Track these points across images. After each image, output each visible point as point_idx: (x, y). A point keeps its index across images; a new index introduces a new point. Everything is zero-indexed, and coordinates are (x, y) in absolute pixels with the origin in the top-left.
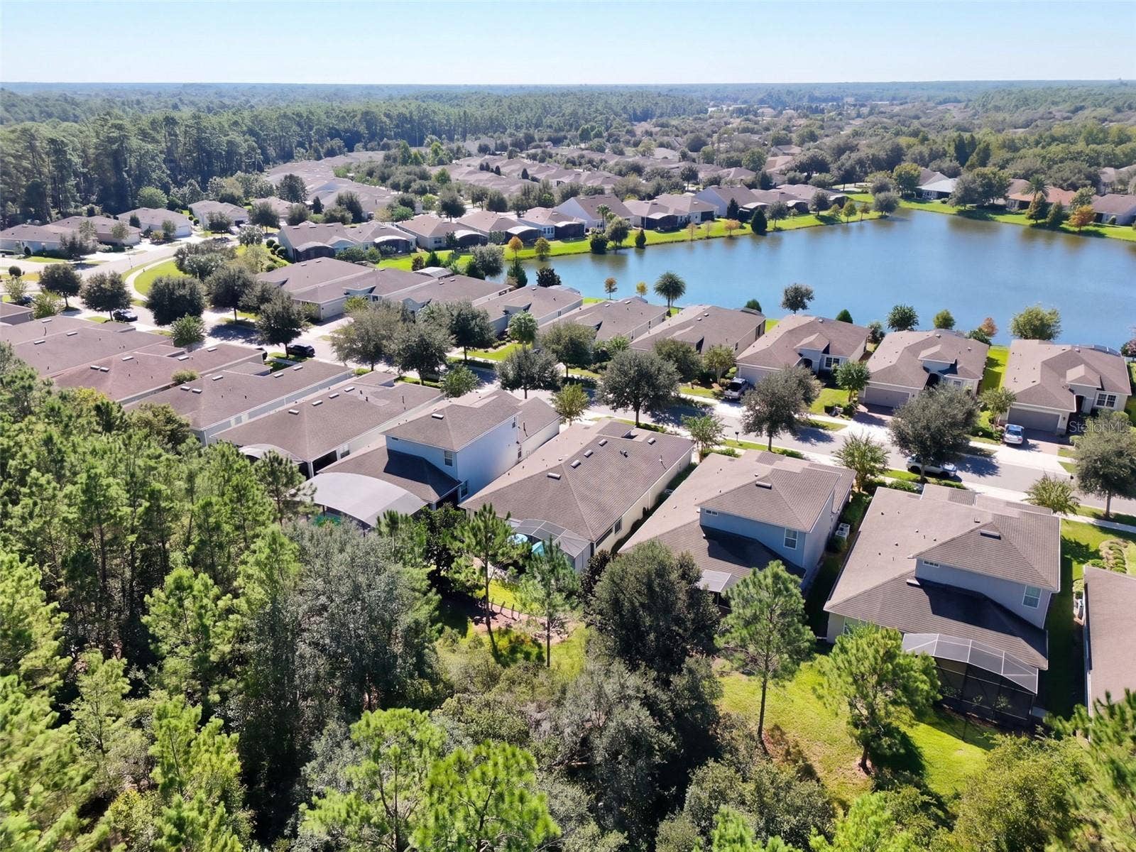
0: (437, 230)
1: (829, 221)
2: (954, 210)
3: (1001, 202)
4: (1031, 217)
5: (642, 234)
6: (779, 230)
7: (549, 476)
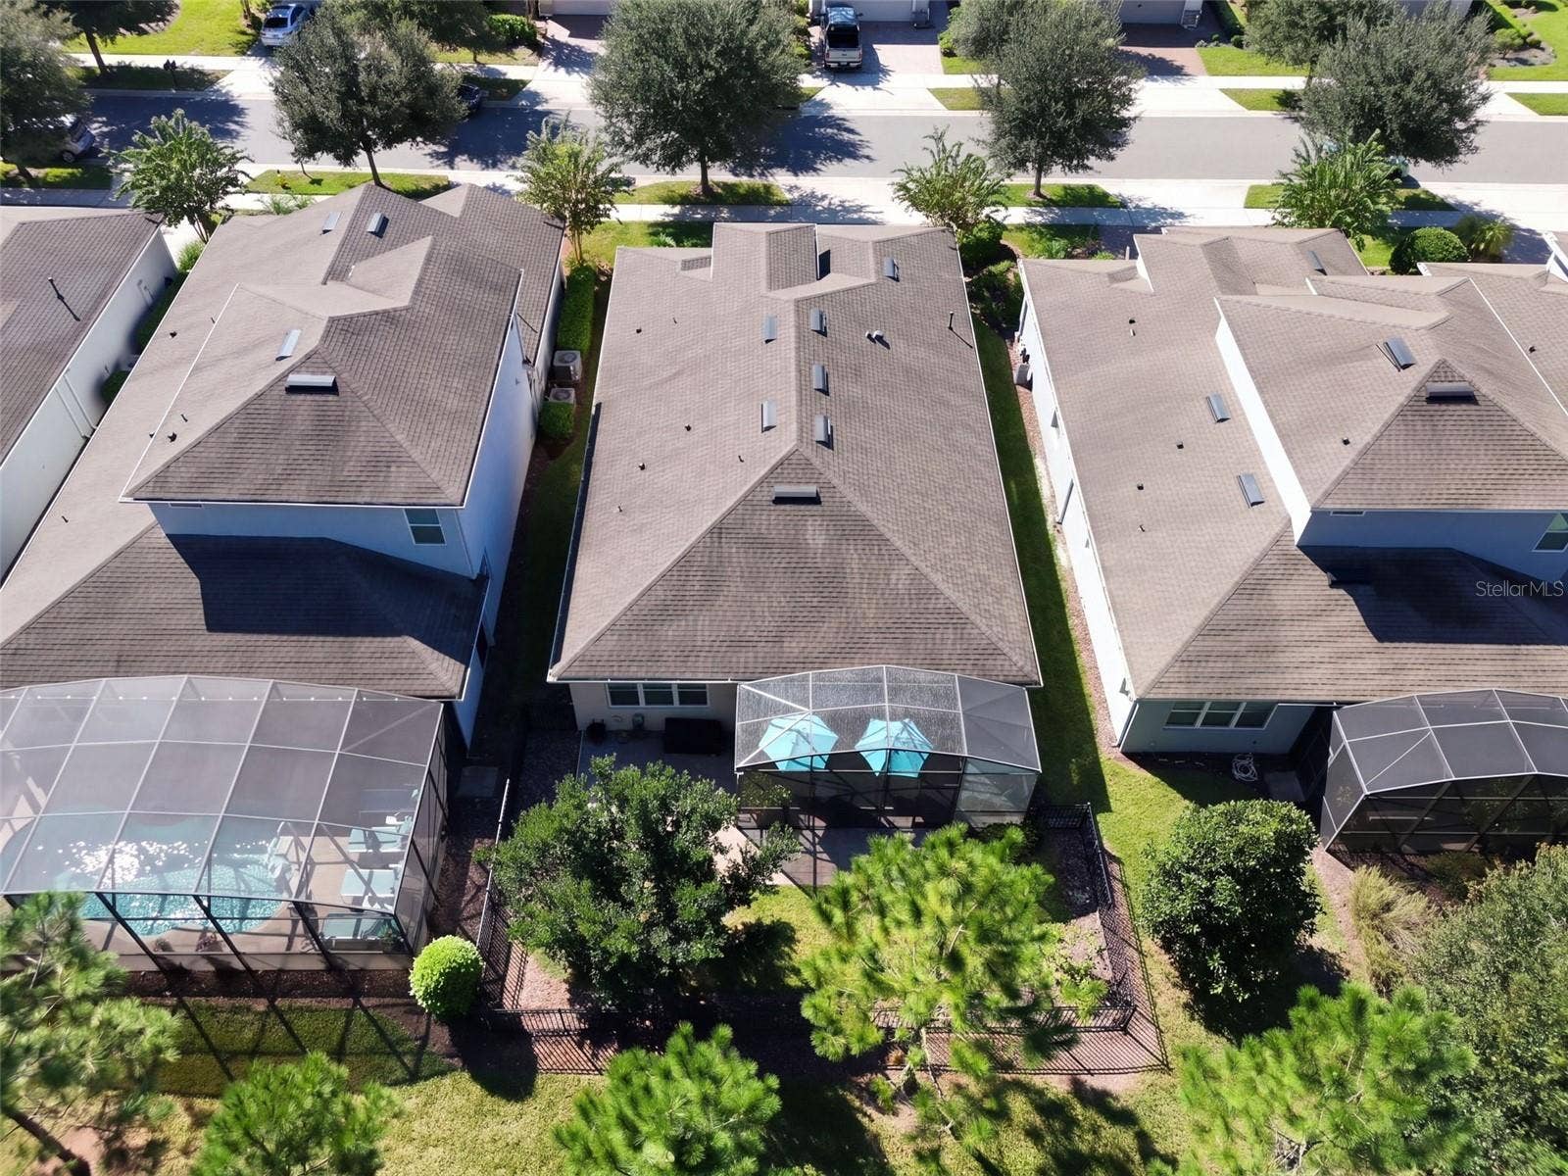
7: (780, 500)
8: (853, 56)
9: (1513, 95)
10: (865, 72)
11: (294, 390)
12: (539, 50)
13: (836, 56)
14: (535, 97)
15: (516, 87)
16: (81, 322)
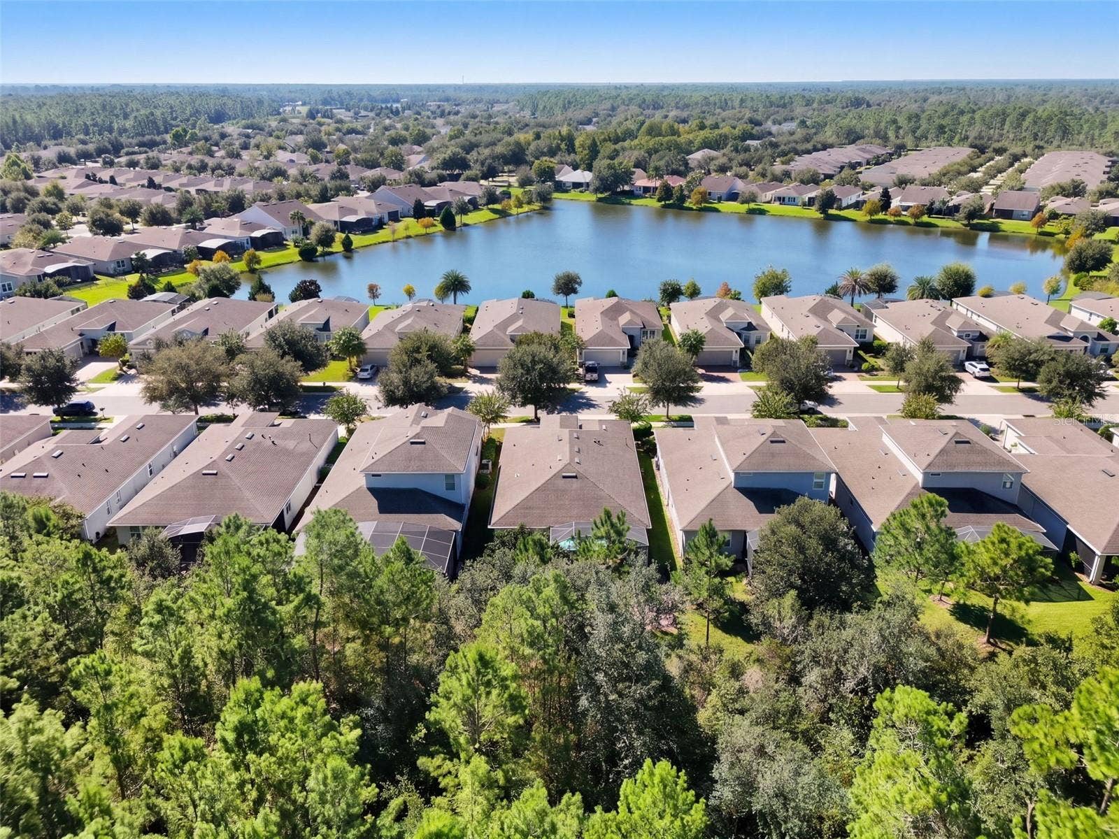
0: (115, 251)
1: (503, 214)
2: (593, 198)
3: (627, 188)
4: (659, 200)
5: (348, 237)
6: (466, 225)
7: (564, 477)
8: (595, 376)
9: (870, 386)
10: (600, 382)
11: (412, 443)
12: (469, 378)
13: (589, 377)
14: (466, 392)
15: (461, 389)
16: (318, 448)
